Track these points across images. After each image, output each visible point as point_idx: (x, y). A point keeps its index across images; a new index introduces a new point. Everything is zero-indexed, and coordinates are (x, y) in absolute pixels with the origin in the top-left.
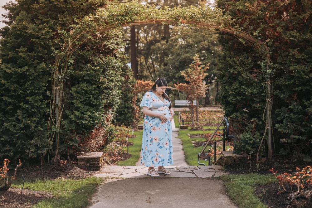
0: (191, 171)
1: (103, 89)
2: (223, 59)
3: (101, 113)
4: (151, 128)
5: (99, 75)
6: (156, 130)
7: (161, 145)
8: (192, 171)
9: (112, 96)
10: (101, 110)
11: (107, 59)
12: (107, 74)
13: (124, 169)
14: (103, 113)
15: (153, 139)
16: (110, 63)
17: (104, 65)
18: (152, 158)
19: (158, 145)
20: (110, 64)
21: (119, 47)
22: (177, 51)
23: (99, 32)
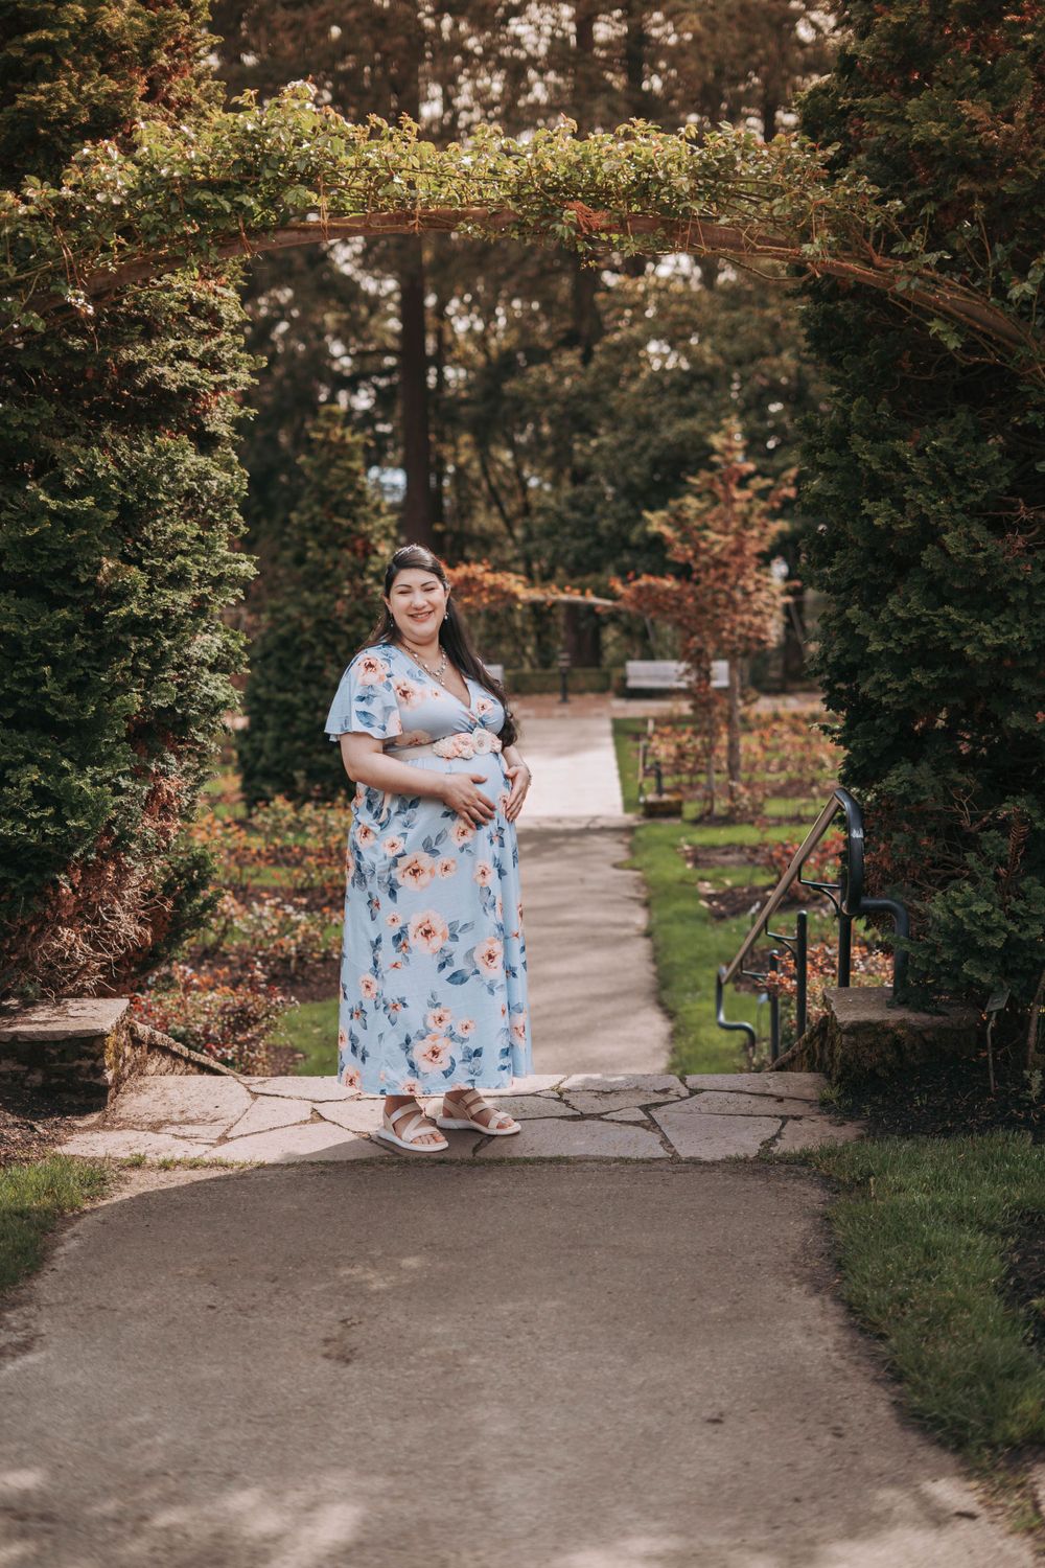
0: (640, 1116)
1: (122, 631)
2: (831, 447)
3: (109, 773)
4: (395, 864)
5: (93, 546)
6: (424, 878)
7: (459, 964)
8: (645, 1109)
9: (179, 667)
10: (111, 755)
11: (141, 450)
12: (147, 543)
13: (247, 1101)
14: (123, 774)
15: (411, 931)
16: (160, 473)
17: (123, 486)
18: (408, 1041)
19: (442, 966)
20: (165, 478)
21: (223, 377)
22: (638, 406)
23: (83, 288)
